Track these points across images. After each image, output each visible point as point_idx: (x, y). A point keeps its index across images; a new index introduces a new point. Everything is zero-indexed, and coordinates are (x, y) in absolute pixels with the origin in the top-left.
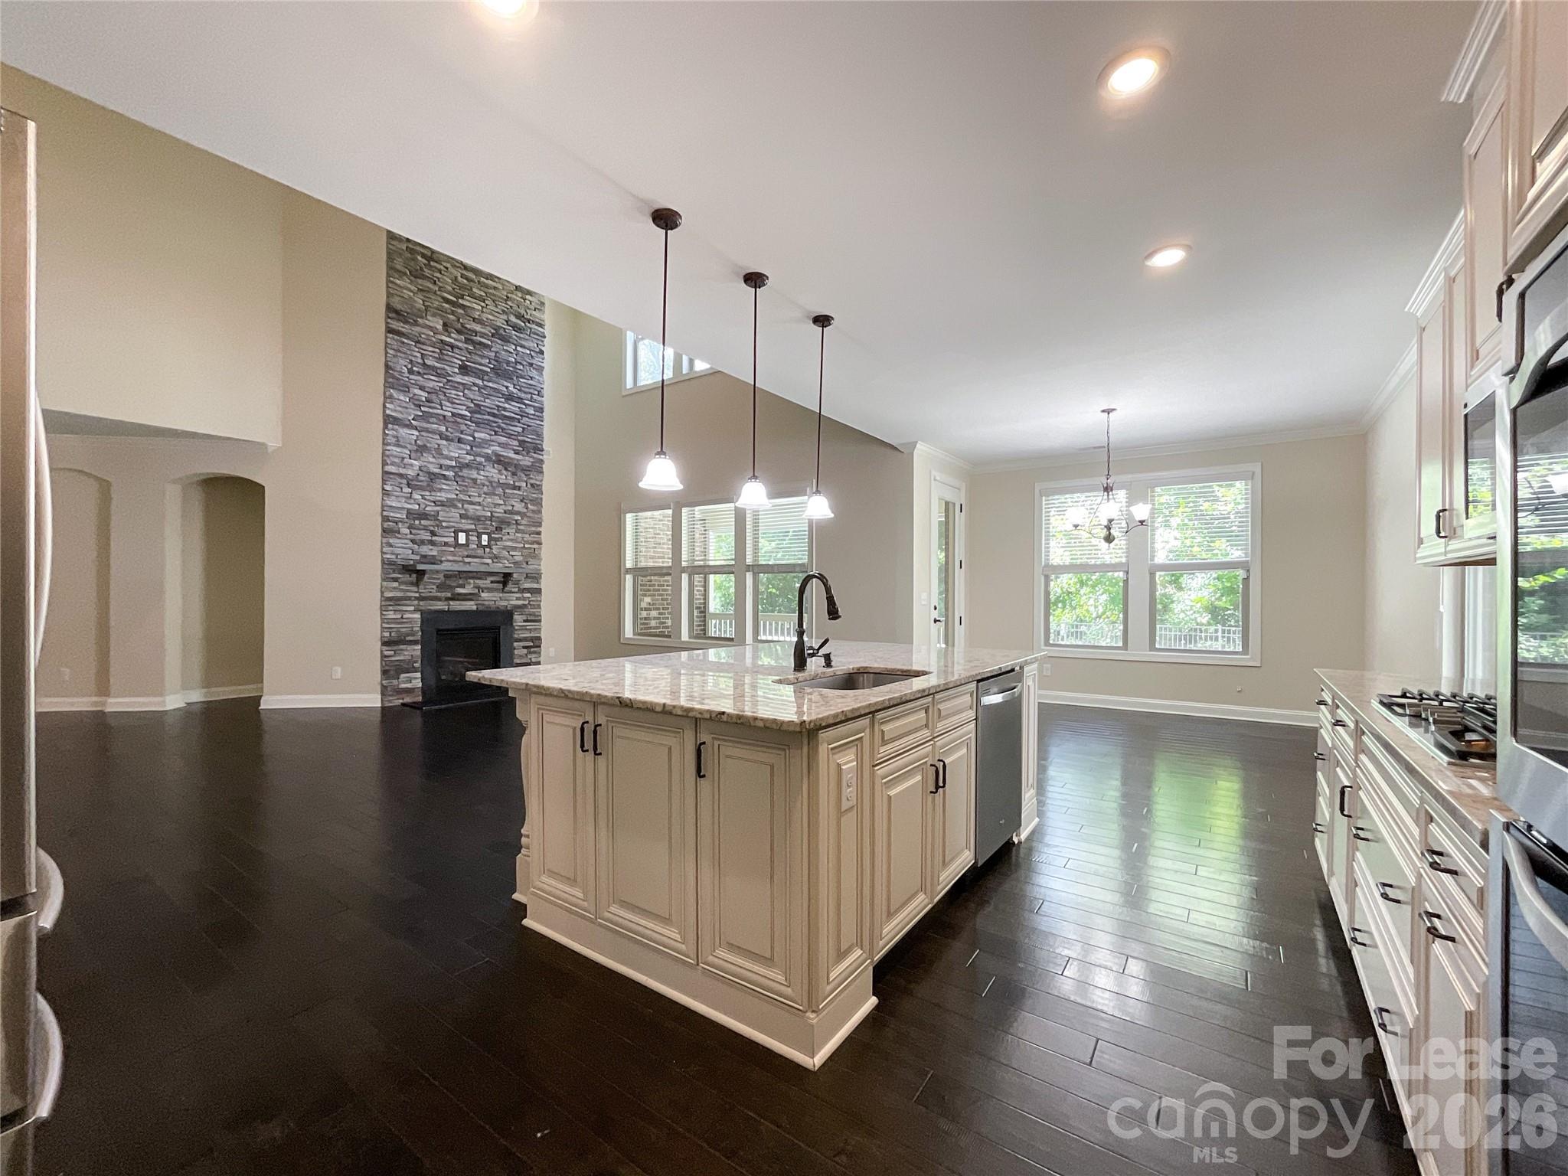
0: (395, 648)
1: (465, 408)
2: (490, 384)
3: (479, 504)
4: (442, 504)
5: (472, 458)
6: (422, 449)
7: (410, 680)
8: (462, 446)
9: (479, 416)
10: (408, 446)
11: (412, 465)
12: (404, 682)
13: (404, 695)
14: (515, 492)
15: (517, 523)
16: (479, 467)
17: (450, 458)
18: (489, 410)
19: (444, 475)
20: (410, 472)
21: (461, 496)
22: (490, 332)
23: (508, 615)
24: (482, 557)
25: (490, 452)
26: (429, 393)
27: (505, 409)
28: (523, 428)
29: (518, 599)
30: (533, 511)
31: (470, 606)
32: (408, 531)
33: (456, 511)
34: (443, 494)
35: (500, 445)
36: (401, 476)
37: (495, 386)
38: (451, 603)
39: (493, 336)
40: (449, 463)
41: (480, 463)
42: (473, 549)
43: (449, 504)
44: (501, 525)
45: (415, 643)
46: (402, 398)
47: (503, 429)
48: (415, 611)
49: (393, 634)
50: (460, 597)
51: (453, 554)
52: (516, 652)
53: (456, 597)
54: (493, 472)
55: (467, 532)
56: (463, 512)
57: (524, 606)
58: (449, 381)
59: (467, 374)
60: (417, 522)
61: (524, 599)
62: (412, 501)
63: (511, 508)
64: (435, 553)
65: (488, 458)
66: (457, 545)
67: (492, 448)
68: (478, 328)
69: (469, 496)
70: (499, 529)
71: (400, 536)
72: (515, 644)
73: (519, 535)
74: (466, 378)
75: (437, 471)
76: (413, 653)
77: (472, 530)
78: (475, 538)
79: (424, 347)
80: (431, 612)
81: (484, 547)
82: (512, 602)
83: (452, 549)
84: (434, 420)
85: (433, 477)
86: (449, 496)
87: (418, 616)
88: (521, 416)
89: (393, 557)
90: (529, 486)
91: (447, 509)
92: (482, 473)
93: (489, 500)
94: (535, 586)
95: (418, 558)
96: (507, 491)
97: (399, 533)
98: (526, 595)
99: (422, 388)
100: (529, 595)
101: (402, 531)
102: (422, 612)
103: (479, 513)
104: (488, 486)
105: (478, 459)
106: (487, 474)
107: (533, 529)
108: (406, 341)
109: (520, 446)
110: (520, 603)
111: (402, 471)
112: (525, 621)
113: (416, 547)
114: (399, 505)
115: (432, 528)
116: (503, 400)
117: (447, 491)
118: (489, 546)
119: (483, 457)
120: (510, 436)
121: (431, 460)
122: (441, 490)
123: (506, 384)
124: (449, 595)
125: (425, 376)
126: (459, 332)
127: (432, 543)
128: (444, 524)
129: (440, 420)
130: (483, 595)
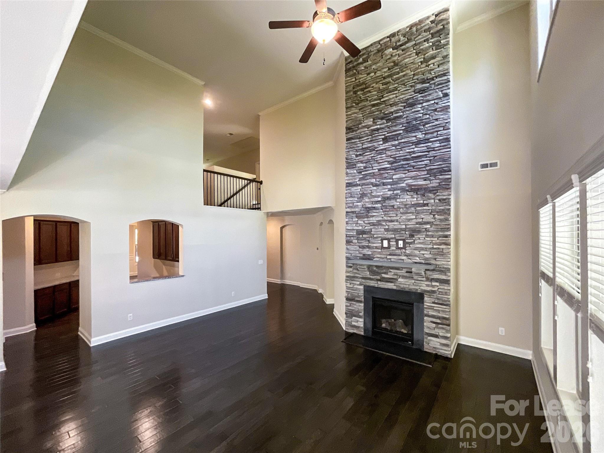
0: (351, 302)
1: (386, 163)
2: (403, 141)
3: (397, 221)
4: (373, 224)
5: (392, 192)
6: (363, 195)
7: (357, 321)
8: (385, 187)
9: (396, 165)
10: (356, 196)
11: (358, 206)
12: (354, 322)
13: (355, 329)
14: (425, 208)
15: (427, 230)
16: (394, 197)
17: (378, 196)
18: (403, 158)
19: (374, 207)
20: (357, 210)
21: (385, 218)
22: (402, 106)
23: (420, 296)
24: (399, 255)
25: (404, 185)
26: (366, 163)
27: (414, 152)
28: (430, 160)
29: (427, 286)
30: (441, 220)
31: (390, 286)
32: (356, 241)
33: (382, 227)
34: (374, 218)
35: (411, 178)
36: (353, 212)
37: (406, 140)
38: (379, 283)
39: (405, 107)
40: (376, 199)
41: (397, 195)
42: (393, 250)
43: (379, 223)
44: (413, 232)
45: (360, 302)
46: (352, 172)
47: (413, 167)
48: (361, 284)
49: (349, 295)
50: (385, 280)
51: (379, 253)
52: (425, 324)
53: (382, 280)
54: (408, 198)
55: (389, 240)
56: (387, 227)
57: (434, 292)
58: (377, 151)
59: (387, 142)
60: (361, 236)
61: (433, 286)
62: (358, 225)
63: (421, 220)
64: (370, 253)
65: (403, 190)
66: (382, 248)
67: (406, 182)
68: (394, 108)
69: (390, 217)
70: (412, 236)
71: (352, 244)
72: (425, 318)
73: (428, 239)
74: (387, 144)
75: (370, 206)
76: (359, 308)
77: (392, 238)
78: (395, 243)
79: (363, 139)
80: (369, 286)
81: (401, 248)
82: (421, 288)
83: (380, 251)
84: (368, 177)
85: (368, 209)
86: (377, 219)
87: (362, 287)
88: (428, 152)
89: (350, 255)
90: (437, 201)
91: (376, 227)
92: (398, 200)
93: (404, 217)
94: (444, 277)
95: (362, 255)
96: (418, 209)
97: (352, 243)
98: (434, 284)
99: (362, 162)
100: (437, 284)
101: (354, 241)
102: (365, 286)
103: (395, 227)
104: (402, 208)
105: (395, 192)
106: (402, 200)
107: (441, 233)
108: (353, 141)
109: (427, 174)
110: (429, 289)
111: (353, 210)
112: (434, 303)
113: (361, 249)
114: (351, 228)
115: (368, 239)
116: (414, 146)
117: (377, 216)
118: (404, 248)
119: (399, 190)
120: (419, 169)
121: (367, 200)
122: (373, 216)
123: (414, 134)
124: (379, 277)
125: (364, 155)
126: (382, 119)
127: (368, 247)
128: (375, 236)
129: (372, 176)
130: (400, 280)
